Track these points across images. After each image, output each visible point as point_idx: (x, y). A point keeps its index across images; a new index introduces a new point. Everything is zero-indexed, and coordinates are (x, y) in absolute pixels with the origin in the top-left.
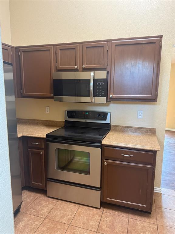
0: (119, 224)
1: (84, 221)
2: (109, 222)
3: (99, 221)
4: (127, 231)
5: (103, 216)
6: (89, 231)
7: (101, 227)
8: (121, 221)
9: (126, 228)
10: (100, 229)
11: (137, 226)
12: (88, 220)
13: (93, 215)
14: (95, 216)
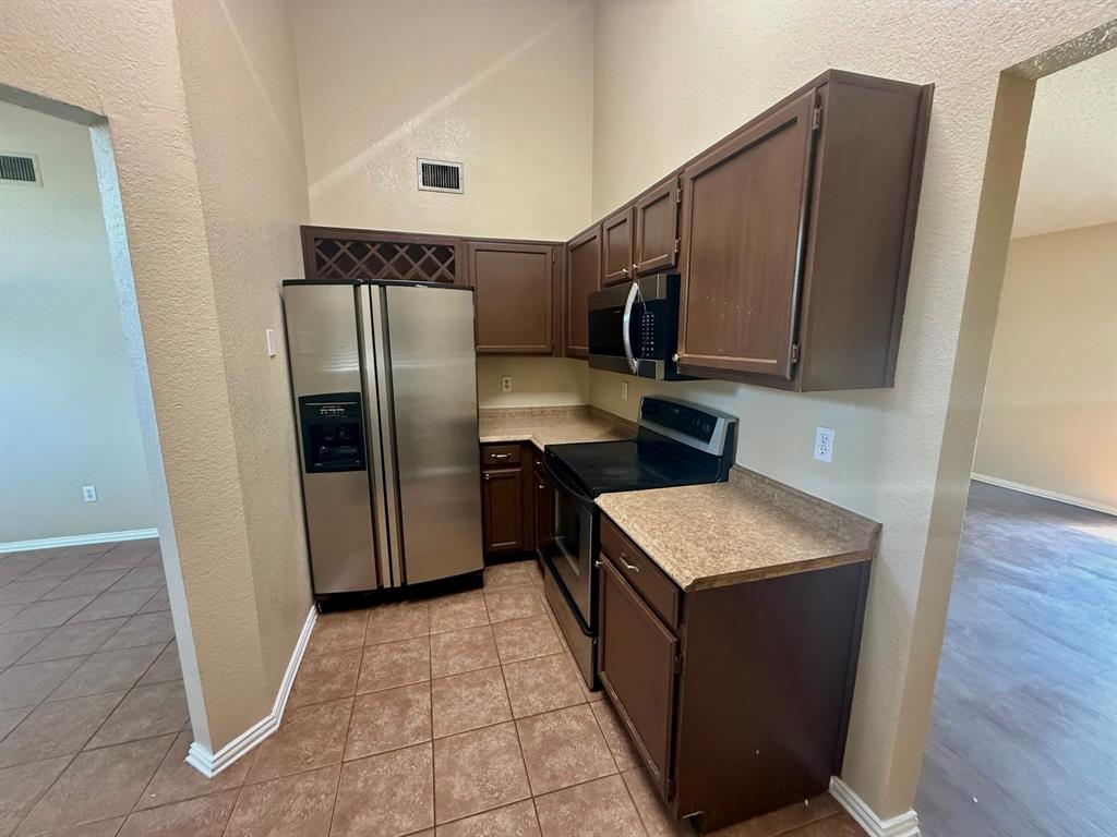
0: (575, 756)
1: (530, 682)
2: (565, 732)
3: (552, 707)
4: (565, 785)
5: (574, 711)
6: (506, 703)
7: (536, 721)
8: (589, 758)
9: (575, 779)
10: (528, 721)
11: (607, 808)
12: (537, 686)
13: (562, 689)
14: (560, 694)
